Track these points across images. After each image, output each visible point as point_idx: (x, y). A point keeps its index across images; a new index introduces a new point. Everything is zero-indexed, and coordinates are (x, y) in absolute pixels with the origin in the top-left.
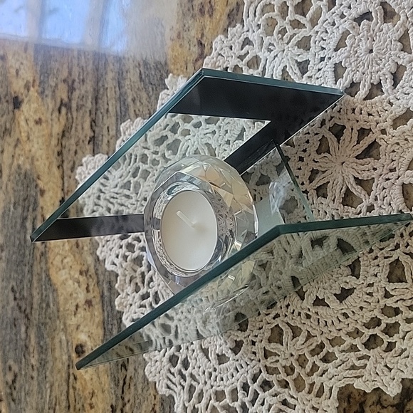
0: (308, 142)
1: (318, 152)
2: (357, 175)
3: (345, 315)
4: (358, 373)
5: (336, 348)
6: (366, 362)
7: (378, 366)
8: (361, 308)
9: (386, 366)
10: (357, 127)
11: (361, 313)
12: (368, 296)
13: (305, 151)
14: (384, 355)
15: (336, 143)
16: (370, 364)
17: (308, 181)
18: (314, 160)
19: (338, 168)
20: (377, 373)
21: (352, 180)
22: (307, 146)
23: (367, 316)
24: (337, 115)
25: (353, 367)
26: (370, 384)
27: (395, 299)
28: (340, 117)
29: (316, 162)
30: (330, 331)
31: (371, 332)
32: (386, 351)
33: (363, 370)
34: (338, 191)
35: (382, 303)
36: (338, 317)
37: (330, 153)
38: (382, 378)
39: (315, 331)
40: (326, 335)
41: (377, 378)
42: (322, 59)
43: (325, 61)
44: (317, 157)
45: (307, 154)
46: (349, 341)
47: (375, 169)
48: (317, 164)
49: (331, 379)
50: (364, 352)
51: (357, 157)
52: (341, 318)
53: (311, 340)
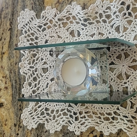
0: (115, 52)
1: (117, 58)
2: (126, 72)
3: (102, 108)
4: (98, 125)
5: (94, 115)
6: (102, 123)
7: (105, 126)
8: (108, 108)
9: (107, 127)
10: (134, 58)
11: (107, 110)
12: (112, 106)
13: (113, 55)
14: (108, 124)
15: (124, 58)
16: (103, 124)
17: (109, 64)
18: (114, 59)
19: (121, 66)
20: (104, 127)
21: (124, 73)
22: (114, 54)
23: (109, 111)
24: (129, 51)
25: (97, 123)
26: (100, 129)
27: (120, 111)
28: (130, 52)
29: (115, 60)
30: (94, 110)
31: (108, 116)
32: (109, 123)
33: (100, 125)
34: (118, 73)
35: (115, 110)
36: (99, 107)
37: (121, 60)
38: (105, 129)
39: (89, 107)
40: (93, 110)
41: (103, 129)
42: (133, 31)
43: (134, 32)
44: (116, 59)
45: (113, 56)
46: (99, 115)
47: (133, 73)
48: (115, 61)
49: (89, 123)
50: (102, 120)
51: (129, 67)
52: (100, 108)
53: (87, 109)
